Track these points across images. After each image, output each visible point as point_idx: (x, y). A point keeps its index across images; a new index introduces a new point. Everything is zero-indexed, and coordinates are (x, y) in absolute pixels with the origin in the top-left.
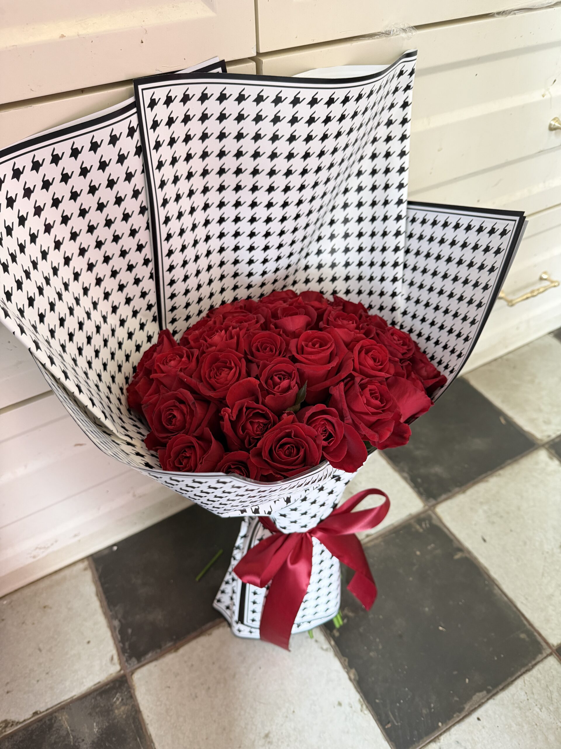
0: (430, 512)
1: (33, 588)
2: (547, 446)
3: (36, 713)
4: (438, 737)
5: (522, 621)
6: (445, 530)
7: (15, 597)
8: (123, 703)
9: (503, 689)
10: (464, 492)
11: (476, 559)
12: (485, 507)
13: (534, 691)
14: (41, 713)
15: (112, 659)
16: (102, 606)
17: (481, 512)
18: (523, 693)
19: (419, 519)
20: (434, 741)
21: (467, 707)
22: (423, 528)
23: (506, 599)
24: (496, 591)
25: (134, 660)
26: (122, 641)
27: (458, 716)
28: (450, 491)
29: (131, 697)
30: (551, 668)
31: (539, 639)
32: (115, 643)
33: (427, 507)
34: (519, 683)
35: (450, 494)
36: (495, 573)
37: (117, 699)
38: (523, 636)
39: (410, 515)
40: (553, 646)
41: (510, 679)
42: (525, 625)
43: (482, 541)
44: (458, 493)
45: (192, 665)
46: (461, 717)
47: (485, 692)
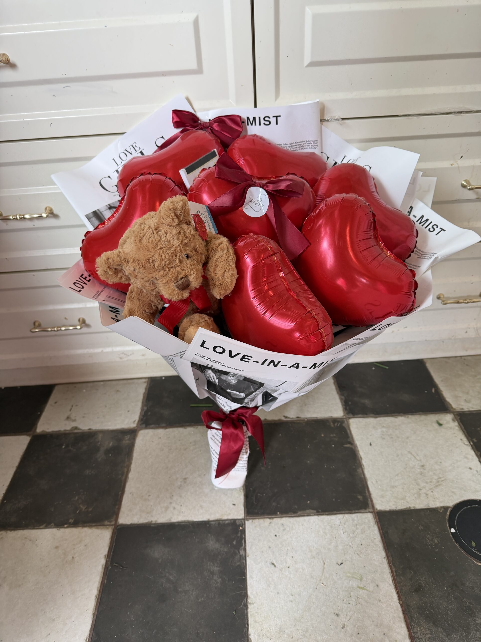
0: (345, 420)
1: (117, 382)
2: (456, 413)
3: (90, 429)
4: (273, 518)
5: (365, 490)
6: (348, 431)
7: (108, 383)
8: (129, 440)
9: (328, 515)
10: (376, 417)
11: (358, 451)
12: (384, 430)
13: (347, 523)
14: (92, 429)
15: (135, 421)
16: (143, 399)
17: (379, 430)
18: (339, 521)
19: (335, 420)
20: (270, 518)
21: (299, 513)
22: (334, 425)
23: (363, 476)
24: (359, 471)
25: (144, 425)
26: (143, 416)
27: (291, 514)
28: (366, 414)
29: (134, 439)
30: (366, 518)
31: (369, 502)
32: (140, 416)
33: (344, 417)
34: (340, 516)
35: (365, 416)
36: (365, 462)
37: (127, 437)
38: (360, 497)
39: (332, 417)
40: (376, 509)
41: (335, 512)
42: (365, 493)
43: (369, 444)
44: (372, 417)
45: (169, 437)
46: (293, 515)
47: (315, 511)
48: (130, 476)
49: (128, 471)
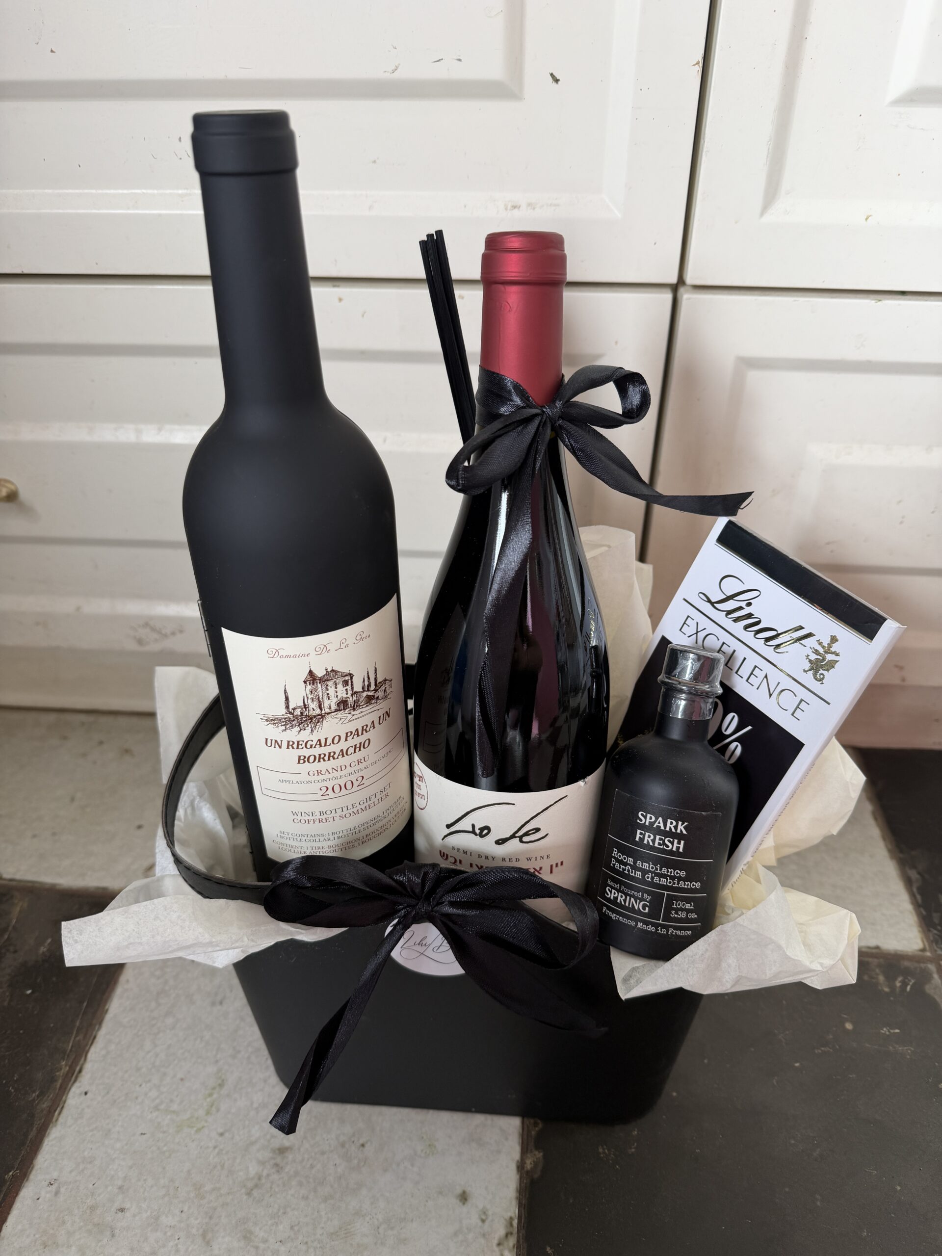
48: (74, 1098)
49: (73, 1074)
